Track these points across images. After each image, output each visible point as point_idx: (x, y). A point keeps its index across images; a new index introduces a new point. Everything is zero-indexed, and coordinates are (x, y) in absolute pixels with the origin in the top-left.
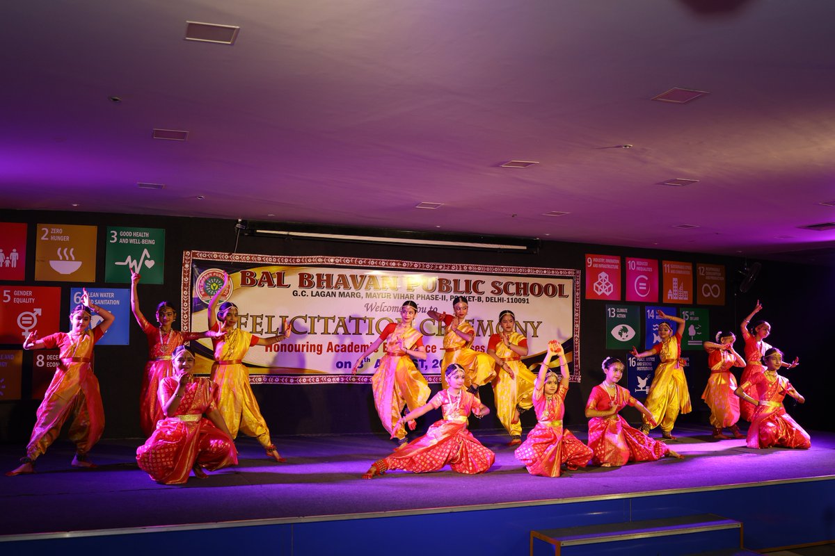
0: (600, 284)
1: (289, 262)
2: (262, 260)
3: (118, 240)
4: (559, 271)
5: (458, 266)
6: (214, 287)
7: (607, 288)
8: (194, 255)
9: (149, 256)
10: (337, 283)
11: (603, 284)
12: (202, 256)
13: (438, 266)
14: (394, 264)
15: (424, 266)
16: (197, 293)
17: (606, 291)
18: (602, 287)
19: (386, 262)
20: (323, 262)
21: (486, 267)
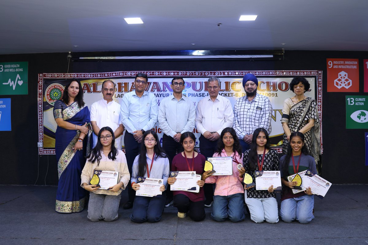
0: (339, 80)
1: (100, 76)
2: (84, 77)
3: (4, 70)
4: (304, 72)
5: (221, 73)
6: (56, 95)
7: (347, 83)
8: (44, 76)
9: (20, 78)
10: (132, 88)
11: (343, 80)
12: (49, 76)
13: (205, 73)
14: (172, 74)
15: (194, 74)
16: (47, 99)
17: (346, 85)
18: (342, 83)
19: (166, 72)
20: (123, 75)
21: (242, 72)
